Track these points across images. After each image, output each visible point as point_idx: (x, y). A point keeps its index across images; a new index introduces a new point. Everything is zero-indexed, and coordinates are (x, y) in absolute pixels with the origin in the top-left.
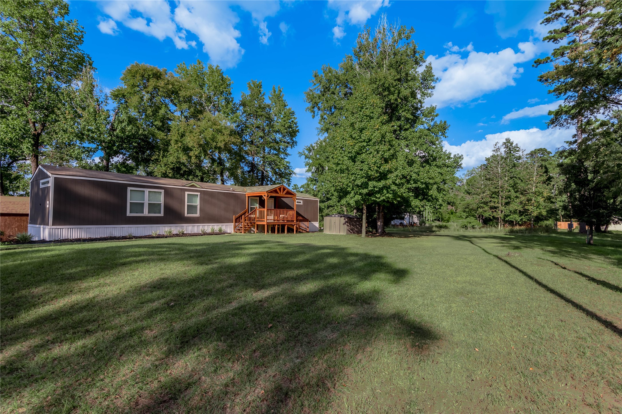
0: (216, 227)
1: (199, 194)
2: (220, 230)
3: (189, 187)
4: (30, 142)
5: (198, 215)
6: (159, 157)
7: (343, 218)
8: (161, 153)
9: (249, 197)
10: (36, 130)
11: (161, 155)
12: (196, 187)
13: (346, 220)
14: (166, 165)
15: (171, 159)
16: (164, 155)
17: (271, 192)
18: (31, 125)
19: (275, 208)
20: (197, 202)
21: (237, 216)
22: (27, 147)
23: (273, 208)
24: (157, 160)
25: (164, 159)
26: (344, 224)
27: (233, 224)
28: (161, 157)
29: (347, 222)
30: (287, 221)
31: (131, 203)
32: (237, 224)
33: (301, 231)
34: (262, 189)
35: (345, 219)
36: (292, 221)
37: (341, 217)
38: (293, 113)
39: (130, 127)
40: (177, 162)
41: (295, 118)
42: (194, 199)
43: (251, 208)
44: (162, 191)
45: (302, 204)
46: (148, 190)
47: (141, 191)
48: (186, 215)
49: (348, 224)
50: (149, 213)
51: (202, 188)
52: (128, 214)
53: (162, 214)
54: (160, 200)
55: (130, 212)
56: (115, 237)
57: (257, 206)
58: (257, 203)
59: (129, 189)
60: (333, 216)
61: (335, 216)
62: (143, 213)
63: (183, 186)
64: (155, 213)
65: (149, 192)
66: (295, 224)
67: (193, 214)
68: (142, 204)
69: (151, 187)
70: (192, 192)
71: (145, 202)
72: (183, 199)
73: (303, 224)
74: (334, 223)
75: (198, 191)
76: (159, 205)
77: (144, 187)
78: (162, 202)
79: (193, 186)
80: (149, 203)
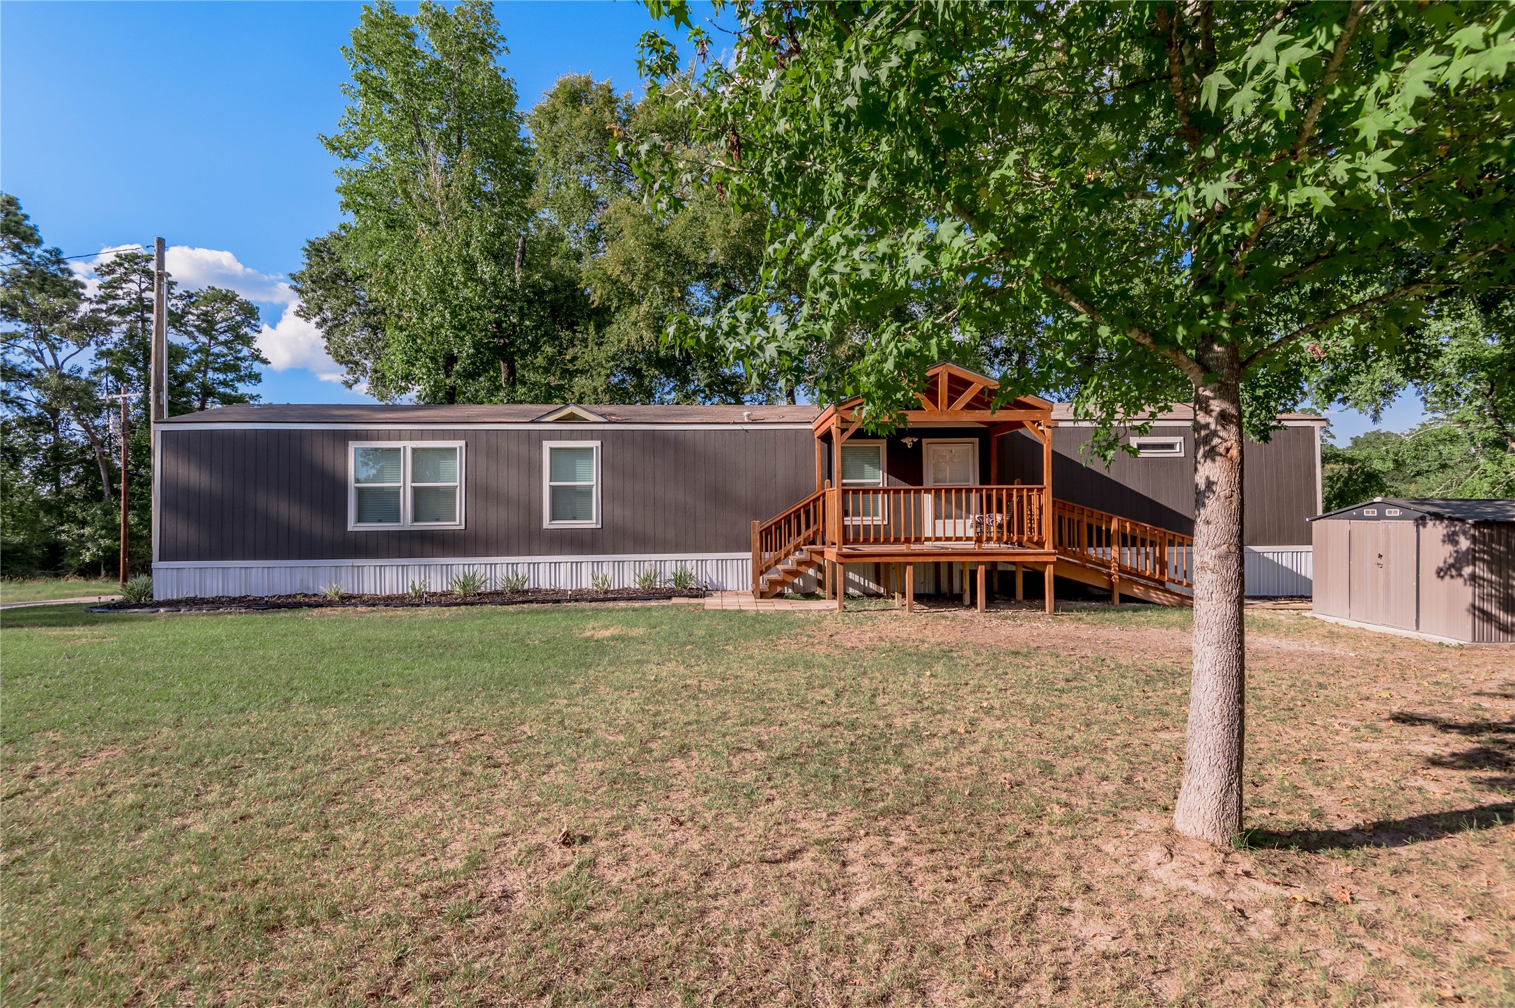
0: (668, 565)
1: (595, 444)
2: (684, 578)
3: (556, 422)
5: (592, 523)
7: (1434, 531)
12: (582, 421)
13: (1464, 544)
19: (985, 479)
20: (590, 477)
23: (974, 482)
26: (1441, 573)
29: (1471, 557)
31: (360, 489)
33: (1137, 591)
35: (1451, 539)
36: (1033, 544)
37: (1421, 521)
42: (577, 465)
44: (459, 444)
45: (1182, 455)
46: (410, 445)
47: (389, 450)
48: (547, 523)
49: (1481, 570)
50: (416, 518)
51: (610, 422)
52: (352, 525)
53: (457, 523)
54: (454, 476)
55: (360, 519)
56: (315, 595)
57: (877, 477)
58: (877, 466)
59: (353, 446)
60: (1367, 512)
61: (1381, 516)
62: (398, 521)
63: (532, 422)
64: (438, 520)
65: (414, 450)
66: (1046, 563)
67: (574, 518)
68: (395, 493)
69: (422, 435)
70: (570, 439)
71: (401, 484)
72: (533, 469)
73: (1147, 558)
74: (1380, 556)
75: (591, 435)
76: (450, 493)
77: (399, 436)
78: (457, 484)
79: (572, 418)
80: (415, 489)
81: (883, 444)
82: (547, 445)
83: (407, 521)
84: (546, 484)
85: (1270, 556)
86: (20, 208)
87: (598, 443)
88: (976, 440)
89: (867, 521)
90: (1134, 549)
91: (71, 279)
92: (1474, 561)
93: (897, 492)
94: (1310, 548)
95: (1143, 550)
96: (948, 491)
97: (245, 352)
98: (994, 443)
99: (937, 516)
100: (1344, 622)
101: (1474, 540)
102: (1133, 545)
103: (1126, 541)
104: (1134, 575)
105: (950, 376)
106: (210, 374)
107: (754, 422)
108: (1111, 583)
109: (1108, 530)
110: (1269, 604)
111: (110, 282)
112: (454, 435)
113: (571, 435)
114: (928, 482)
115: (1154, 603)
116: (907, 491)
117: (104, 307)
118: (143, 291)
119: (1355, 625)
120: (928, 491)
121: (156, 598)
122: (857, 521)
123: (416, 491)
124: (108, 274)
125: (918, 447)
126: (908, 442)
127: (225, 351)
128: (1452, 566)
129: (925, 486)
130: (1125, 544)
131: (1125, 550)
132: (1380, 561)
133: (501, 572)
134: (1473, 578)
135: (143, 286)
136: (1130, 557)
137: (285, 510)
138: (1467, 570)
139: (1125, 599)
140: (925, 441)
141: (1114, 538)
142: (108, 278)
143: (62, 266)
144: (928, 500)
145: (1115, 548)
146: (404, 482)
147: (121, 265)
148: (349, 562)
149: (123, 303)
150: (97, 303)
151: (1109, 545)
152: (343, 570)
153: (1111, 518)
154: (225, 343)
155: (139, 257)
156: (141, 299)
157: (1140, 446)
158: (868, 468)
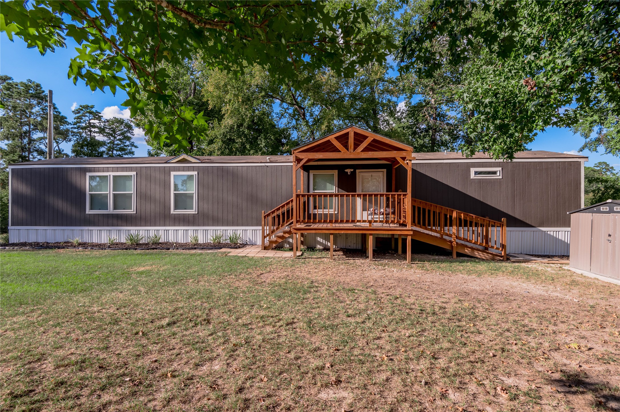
2: (233, 239)
3: (176, 162)
5: (193, 211)
12: (189, 162)
20: (192, 188)
23: (383, 192)
31: (90, 195)
44: (133, 173)
45: (501, 177)
46: (112, 174)
47: (103, 176)
48: (172, 211)
50: (115, 208)
51: (202, 163)
52: (88, 211)
54: (131, 189)
55: (91, 208)
56: (69, 243)
57: (333, 189)
58: (332, 183)
59: (88, 174)
60: (602, 208)
61: (611, 211)
62: (107, 209)
63: (166, 163)
64: (124, 209)
65: (114, 177)
66: (407, 235)
67: (185, 209)
68: (106, 196)
69: (117, 170)
70: (184, 171)
71: (108, 192)
72: (166, 185)
73: (473, 233)
74: (610, 235)
75: (193, 169)
76: (129, 196)
77: (107, 170)
78: (132, 192)
79: (184, 161)
80: (114, 195)
81: (335, 172)
82: (173, 174)
83: (111, 210)
84: (172, 192)
85: (552, 233)
86: (41, 88)
87: (196, 173)
88: (385, 170)
89: (326, 211)
90: (466, 228)
91: (61, 115)
93: (342, 196)
94: (569, 229)
95: (471, 228)
96: (370, 195)
97: (128, 143)
98: (394, 172)
99: (364, 209)
100: (586, 273)
102: (466, 225)
103: (462, 223)
104: (465, 242)
105: (355, 132)
106: (115, 152)
107: (271, 162)
108: (452, 247)
109: (451, 217)
110: (546, 260)
111: (78, 117)
112: (131, 169)
113: (184, 169)
114: (359, 191)
115: (477, 258)
116: (347, 196)
117: (75, 126)
118: (90, 120)
119: (592, 275)
120: (359, 195)
121: (10, 242)
122: (320, 211)
123: (115, 196)
124: (78, 113)
125: (354, 174)
126: (349, 171)
127: (120, 143)
129: (357, 193)
130: (460, 225)
131: (461, 228)
132: (609, 238)
133: (152, 234)
135: (90, 118)
136: (463, 232)
137: (60, 204)
139: (459, 255)
140: (357, 171)
141: (454, 222)
142: (77, 115)
143: (56, 110)
144: (359, 201)
145: (455, 228)
146: (109, 191)
147: (82, 110)
148: (86, 228)
149: (84, 125)
150: (74, 125)
151: (451, 225)
152: (84, 231)
153: (453, 211)
154: (119, 140)
155: (88, 106)
156: (90, 123)
157: (476, 173)
158: (328, 185)
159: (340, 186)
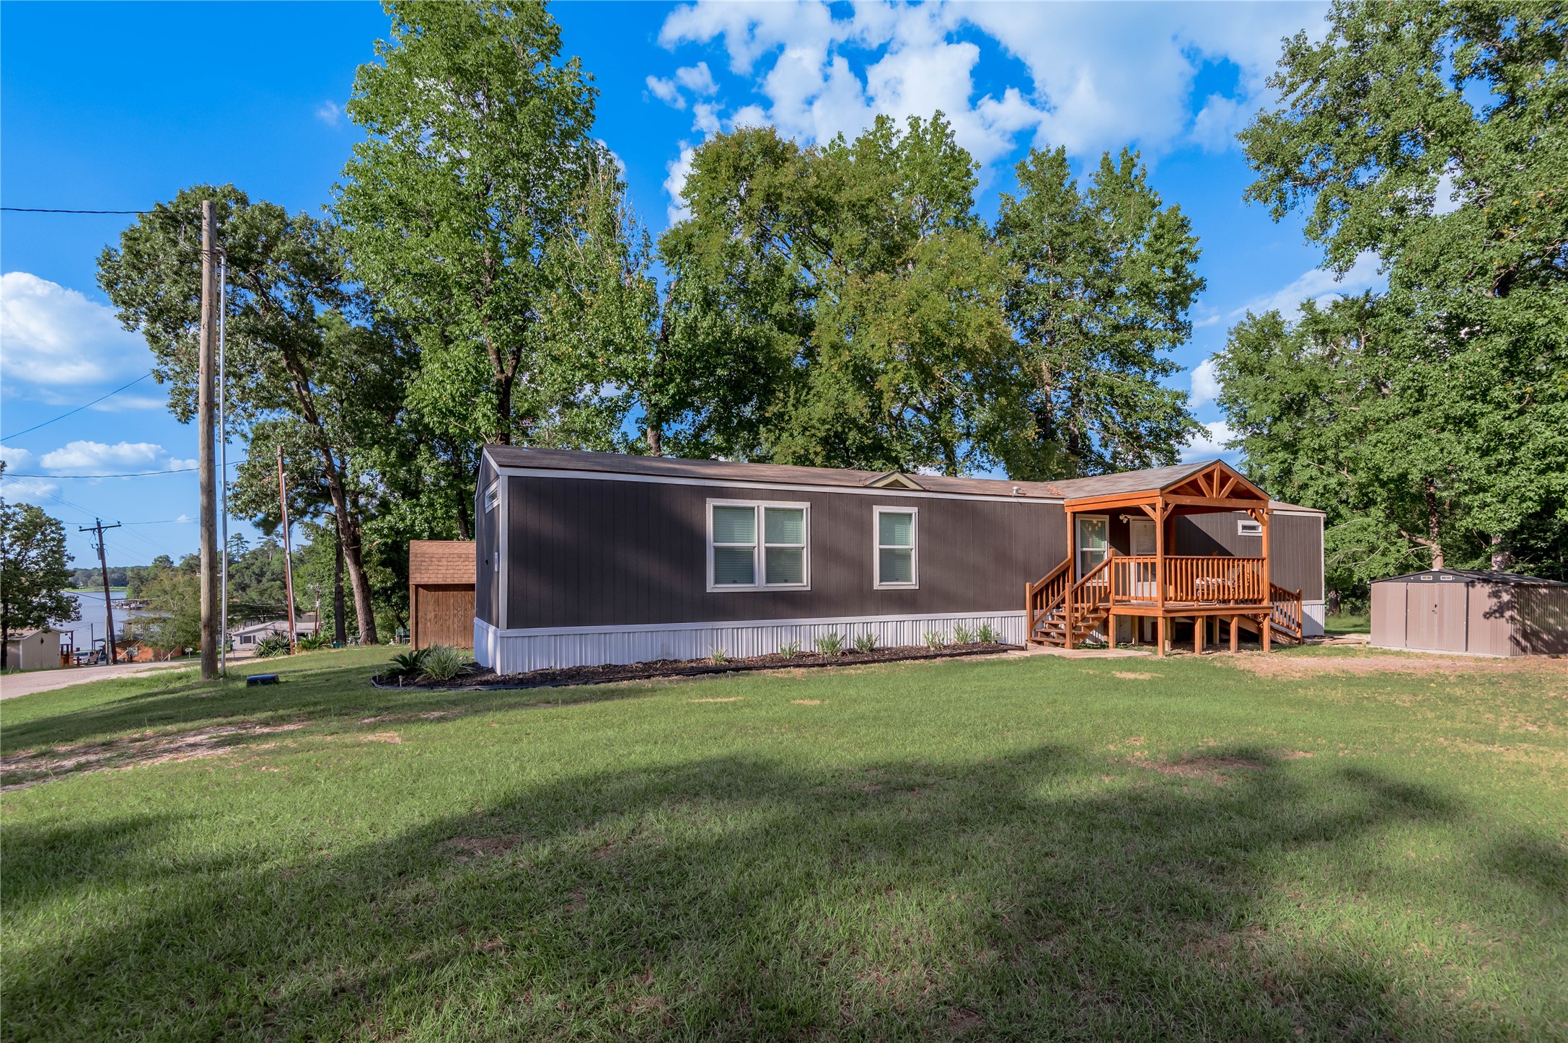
0: (973, 624)
1: (913, 510)
2: (986, 635)
3: (884, 488)
4: (489, 401)
5: (912, 584)
6: (785, 405)
7: (1482, 590)
8: (792, 393)
9: (1074, 514)
10: (502, 371)
11: (792, 401)
12: (904, 488)
13: (1505, 597)
14: (805, 429)
15: (820, 410)
16: (798, 400)
17: (1174, 492)
18: (492, 357)
20: (909, 539)
21: (1038, 584)
22: (484, 415)
24: (780, 416)
25: (801, 410)
27: (1024, 612)
28: (790, 408)
29: (1510, 606)
30: (1236, 602)
31: (716, 549)
32: (1038, 613)
34: (1130, 482)
35: (1495, 594)
36: (1255, 601)
37: (1470, 584)
38: (1183, 226)
39: (708, 318)
40: (838, 417)
41: (1191, 242)
42: (898, 529)
43: (1083, 553)
44: (805, 505)
46: (761, 505)
47: (745, 509)
48: (877, 585)
49: (1514, 613)
50: (768, 581)
51: (924, 491)
52: (711, 587)
53: (805, 584)
54: (800, 536)
55: (718, 580)
56: (676, 661)
57: (1104, 546)
58: (1103, 538)
59: (711, 503)
60: (1423, 577)
61: (1436, 580)
62: (752, 581)
63: (865, 487)
64: (786, 581)
65: (767, 510)
67: (897, 580)
68: (748, 554)
69: (775, 496)
70: (895, 504)
71: (755, 544)
72: (867, 533)
74: (1435, 606)
75: (911, 501)
76: (798, 554)
77: (753, 495)
78: (804, 544)
79: (895, 485)
80: (767, 549)
81: (1106, 518)
82: (877, 510)
83: (760, 583)
84: (877, 547)
87: (916, 509)
92: (1513, 608)
101: (1513, 595)
107: (1020, 495)
112: (800, 496)
113: (896, 501)
121: (502, 672)
123: (769, 552)
125: (1129, 522)
126: (1124, 518)
128: (1495, 611)
132: (1435, 609)
133: (859, 632)
134: (1512, 618)
138: (1508, 614)
140: (1132, 518)
146: (756, 540)
148: (709, 625)
152: (705, 632)
157: (1244, 527)
158: (1096, 540)
159: (1113, 543)
